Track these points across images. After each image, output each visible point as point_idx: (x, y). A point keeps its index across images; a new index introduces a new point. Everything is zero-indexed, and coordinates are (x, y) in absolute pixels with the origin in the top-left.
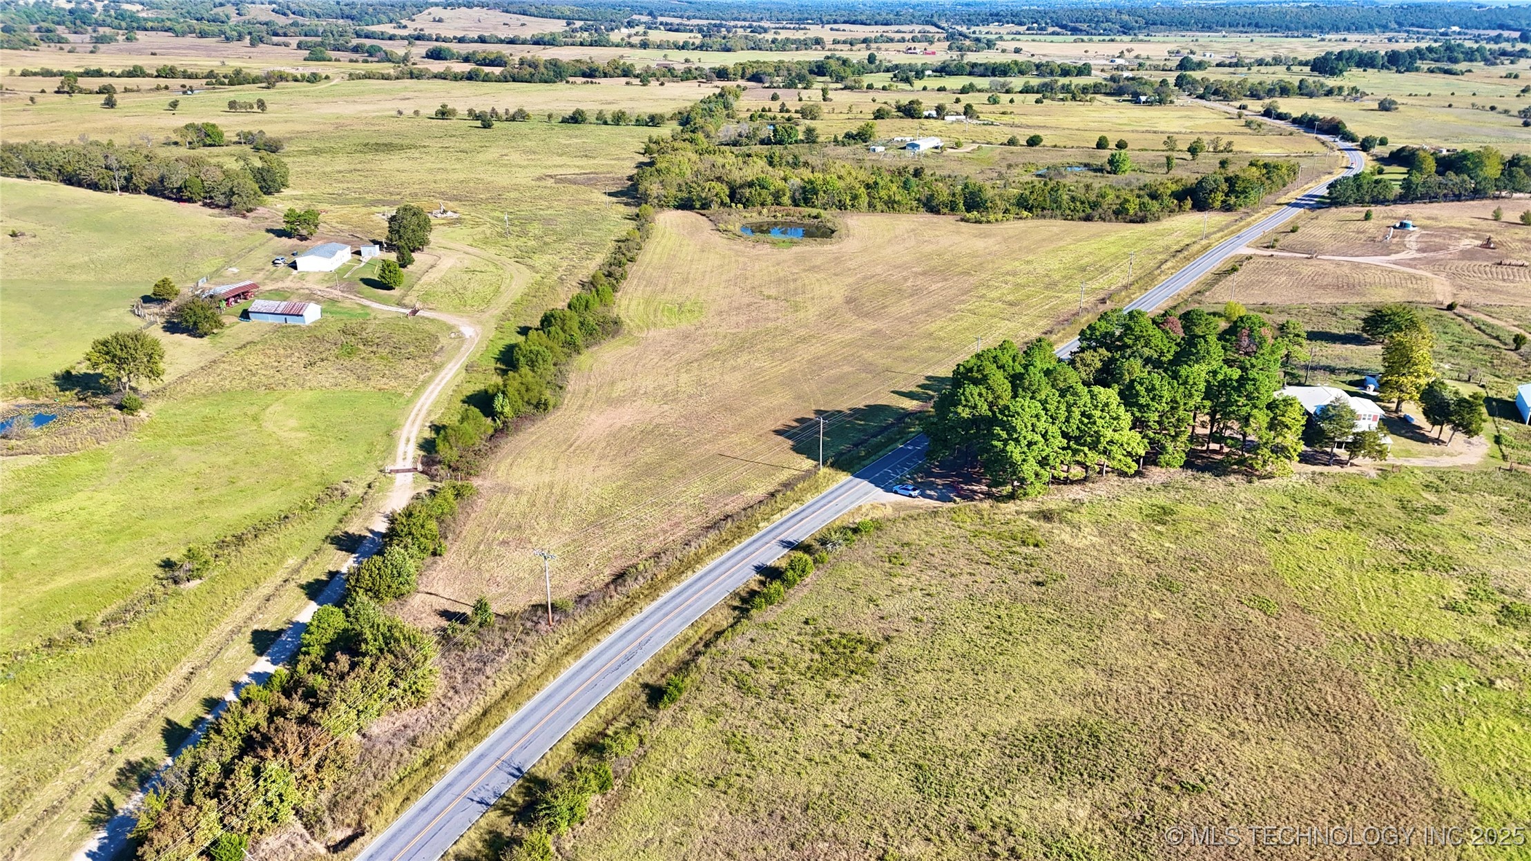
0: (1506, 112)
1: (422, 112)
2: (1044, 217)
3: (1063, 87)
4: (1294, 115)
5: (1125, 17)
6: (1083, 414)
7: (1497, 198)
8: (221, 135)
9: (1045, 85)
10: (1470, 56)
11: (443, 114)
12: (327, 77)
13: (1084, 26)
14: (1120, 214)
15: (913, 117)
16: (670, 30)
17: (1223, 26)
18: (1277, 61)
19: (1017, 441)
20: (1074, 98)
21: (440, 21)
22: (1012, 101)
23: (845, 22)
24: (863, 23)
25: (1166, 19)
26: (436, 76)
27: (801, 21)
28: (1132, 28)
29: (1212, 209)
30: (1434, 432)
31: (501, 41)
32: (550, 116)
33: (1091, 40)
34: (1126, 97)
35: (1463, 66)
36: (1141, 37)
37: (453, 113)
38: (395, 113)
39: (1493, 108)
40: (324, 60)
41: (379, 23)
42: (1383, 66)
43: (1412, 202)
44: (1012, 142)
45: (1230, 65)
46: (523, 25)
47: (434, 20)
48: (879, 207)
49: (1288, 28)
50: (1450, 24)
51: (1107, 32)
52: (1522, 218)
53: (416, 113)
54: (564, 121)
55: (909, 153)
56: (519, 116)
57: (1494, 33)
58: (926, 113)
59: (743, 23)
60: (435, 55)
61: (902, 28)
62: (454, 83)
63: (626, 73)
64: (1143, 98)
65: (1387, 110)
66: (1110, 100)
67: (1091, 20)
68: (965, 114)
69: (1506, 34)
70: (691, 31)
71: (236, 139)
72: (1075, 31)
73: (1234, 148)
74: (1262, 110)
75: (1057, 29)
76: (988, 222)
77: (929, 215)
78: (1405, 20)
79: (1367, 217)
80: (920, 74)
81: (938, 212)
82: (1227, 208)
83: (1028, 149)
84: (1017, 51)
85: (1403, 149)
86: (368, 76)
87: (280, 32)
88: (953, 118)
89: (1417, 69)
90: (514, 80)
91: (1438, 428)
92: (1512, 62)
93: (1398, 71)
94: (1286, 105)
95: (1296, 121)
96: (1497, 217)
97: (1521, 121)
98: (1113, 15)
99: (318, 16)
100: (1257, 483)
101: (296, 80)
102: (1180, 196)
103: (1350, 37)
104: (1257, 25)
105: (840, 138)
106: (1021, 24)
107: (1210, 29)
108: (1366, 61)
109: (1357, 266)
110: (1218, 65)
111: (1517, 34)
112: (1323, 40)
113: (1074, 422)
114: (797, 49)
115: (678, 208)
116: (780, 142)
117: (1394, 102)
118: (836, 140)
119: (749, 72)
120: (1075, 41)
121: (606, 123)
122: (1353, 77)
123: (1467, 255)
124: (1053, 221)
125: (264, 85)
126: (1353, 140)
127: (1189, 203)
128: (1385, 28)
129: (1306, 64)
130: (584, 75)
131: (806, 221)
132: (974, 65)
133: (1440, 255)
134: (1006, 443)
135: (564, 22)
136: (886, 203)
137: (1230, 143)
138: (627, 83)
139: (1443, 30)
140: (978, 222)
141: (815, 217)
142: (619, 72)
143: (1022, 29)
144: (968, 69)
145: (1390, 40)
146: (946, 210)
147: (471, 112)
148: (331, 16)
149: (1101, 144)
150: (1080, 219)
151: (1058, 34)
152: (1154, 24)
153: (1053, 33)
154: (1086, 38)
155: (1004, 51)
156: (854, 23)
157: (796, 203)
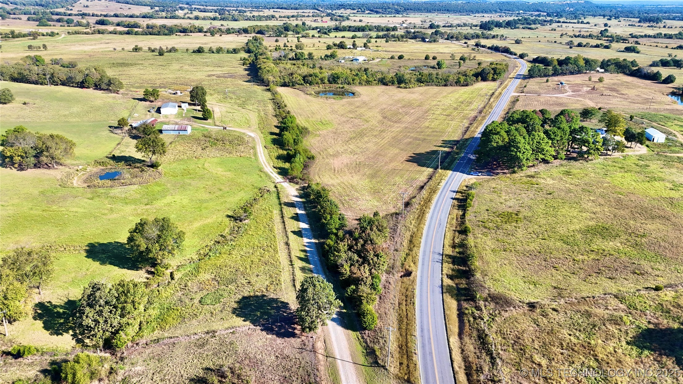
0: (561, 43)
1: (126, 49)
2: (429, 85)
3: (392, 35)
4: (488, 46)
5: (396, 7)
6: (537, 142)
7: (586, 73)
8: (43, 61)
9: (385, 35)
10: (534, 22)
11: (136, 49)
12: (58, 34)
13: (381, 10)
14: (458, 83)
15: (343, 48)
16: (201, 11)
17: (435, 10)
18: (465, 25)
19: (520, 152)
20: (399, 40)
21: (87, 6)
22: (376, 42)
23: (277, 8)
24: (285, 9)
25: (412, 7)
26: (111, 33)
27: (257, 7)
28: (400, 11)
29: (488, 80)
30: (629, 144)
31: (126, 16)
32: (187, 50)
33: (386, 17)
34: (418, 39)
35: (533, 26)
36: (405, 15)
37: (140, 49)
38: (112, 49)
39: (555, 42)
40: (47, 26)
41: (57, 8)
42: (505, 27)
43: (557, 75)
44: (392, 58)
45: (448, 27)
46: (129, 9)
47: (84, 6)
48: (364, 83)
49: (460, 12)
50: (519, 10)
51: (390, 13)
52: (599, 80)
53: (123, 49)
54: (194, 52)
55: (354, 62)
56: (173, 50)
57: (537, 13)
58: (348, 47)
59: (233, 9)
60: (101, 23)
61: (305, 11)
62: (121, 36)
63: (200, 30)
64: (427, 40)
65: (518, 43)
66: (413, 41)
67: (382, 8)
68: (364, 47)
69: (542, 13)
70: (211, 12)
71: (51, 62)
72: (377, 12)
73: (476, 58)
74: (474, 44)
75: (369, 12)
76: (410, 88)
77: (384, 86)
78: (501, 8)
79: (547, 81)
80: (330, 31)
81: (387, 85)
82: (494, 80)
83: (399, 60)
84: (360, 21)
85: (538, 57)
86: (77, 33)
87: (12, 12)
88: (361, 49)
89: (518, 28)
90: (151, 34)
91: (630, 143)
92: (550, 25)
93: (512, 29)
94: (483, 42)
95: (489, 48)
96: (590, 80)
97: (569, 47)
98: (391, 6)
99: (24, 5)
100: (590, 162)
101: (43, 35)
102: (476, 75)
103: (486, 15)
104: (448, 10)
105: (323, 57)
106: (354, 9)
107: (430, 12)
108: (499, 25)
109: (557, 97)
110: (443, 27)
111: (545, 14)
112: (475, 16)
113: (535, 145)
114: (266, 20)
115: (282, 86)
116: (299, 59)
117: (521, 41)
118: (321, 58)
119: (257, 30)
120: (380, 17)
121: (213, 52)
122: (496, 31)
123: (588, 92)
124: (432, 87)
125: (32, 38)
126: (515, 55)
127: (480, 78)
128: (496, 12)
129: (476, 26)
130: (181, 32)
131: (339, 90)
132: (350, 27)
133: (580, 93)
134: (516, 152)
135: (149, 8)
136: (366, 82)
137: (475, 57)
138: (205, 35)
139: (517, 12)
140: (406, 88)
141: (342, 88)
142: (197, 30)
143: (355, 11)
144: (348, 28)
145: (500, 16)
146: (390, 84)
147: (149, 49)
148: (31, 5)
149: (427, 58)
150: (443, 86)
151: (371, 14)
152: (408, 10)
153: (369, 13)
154: (384, 15)
155: (355, 21)
156: (282, 8)
157: (330, 83)
